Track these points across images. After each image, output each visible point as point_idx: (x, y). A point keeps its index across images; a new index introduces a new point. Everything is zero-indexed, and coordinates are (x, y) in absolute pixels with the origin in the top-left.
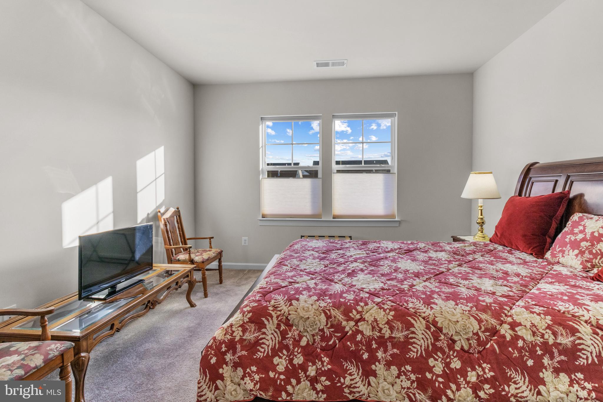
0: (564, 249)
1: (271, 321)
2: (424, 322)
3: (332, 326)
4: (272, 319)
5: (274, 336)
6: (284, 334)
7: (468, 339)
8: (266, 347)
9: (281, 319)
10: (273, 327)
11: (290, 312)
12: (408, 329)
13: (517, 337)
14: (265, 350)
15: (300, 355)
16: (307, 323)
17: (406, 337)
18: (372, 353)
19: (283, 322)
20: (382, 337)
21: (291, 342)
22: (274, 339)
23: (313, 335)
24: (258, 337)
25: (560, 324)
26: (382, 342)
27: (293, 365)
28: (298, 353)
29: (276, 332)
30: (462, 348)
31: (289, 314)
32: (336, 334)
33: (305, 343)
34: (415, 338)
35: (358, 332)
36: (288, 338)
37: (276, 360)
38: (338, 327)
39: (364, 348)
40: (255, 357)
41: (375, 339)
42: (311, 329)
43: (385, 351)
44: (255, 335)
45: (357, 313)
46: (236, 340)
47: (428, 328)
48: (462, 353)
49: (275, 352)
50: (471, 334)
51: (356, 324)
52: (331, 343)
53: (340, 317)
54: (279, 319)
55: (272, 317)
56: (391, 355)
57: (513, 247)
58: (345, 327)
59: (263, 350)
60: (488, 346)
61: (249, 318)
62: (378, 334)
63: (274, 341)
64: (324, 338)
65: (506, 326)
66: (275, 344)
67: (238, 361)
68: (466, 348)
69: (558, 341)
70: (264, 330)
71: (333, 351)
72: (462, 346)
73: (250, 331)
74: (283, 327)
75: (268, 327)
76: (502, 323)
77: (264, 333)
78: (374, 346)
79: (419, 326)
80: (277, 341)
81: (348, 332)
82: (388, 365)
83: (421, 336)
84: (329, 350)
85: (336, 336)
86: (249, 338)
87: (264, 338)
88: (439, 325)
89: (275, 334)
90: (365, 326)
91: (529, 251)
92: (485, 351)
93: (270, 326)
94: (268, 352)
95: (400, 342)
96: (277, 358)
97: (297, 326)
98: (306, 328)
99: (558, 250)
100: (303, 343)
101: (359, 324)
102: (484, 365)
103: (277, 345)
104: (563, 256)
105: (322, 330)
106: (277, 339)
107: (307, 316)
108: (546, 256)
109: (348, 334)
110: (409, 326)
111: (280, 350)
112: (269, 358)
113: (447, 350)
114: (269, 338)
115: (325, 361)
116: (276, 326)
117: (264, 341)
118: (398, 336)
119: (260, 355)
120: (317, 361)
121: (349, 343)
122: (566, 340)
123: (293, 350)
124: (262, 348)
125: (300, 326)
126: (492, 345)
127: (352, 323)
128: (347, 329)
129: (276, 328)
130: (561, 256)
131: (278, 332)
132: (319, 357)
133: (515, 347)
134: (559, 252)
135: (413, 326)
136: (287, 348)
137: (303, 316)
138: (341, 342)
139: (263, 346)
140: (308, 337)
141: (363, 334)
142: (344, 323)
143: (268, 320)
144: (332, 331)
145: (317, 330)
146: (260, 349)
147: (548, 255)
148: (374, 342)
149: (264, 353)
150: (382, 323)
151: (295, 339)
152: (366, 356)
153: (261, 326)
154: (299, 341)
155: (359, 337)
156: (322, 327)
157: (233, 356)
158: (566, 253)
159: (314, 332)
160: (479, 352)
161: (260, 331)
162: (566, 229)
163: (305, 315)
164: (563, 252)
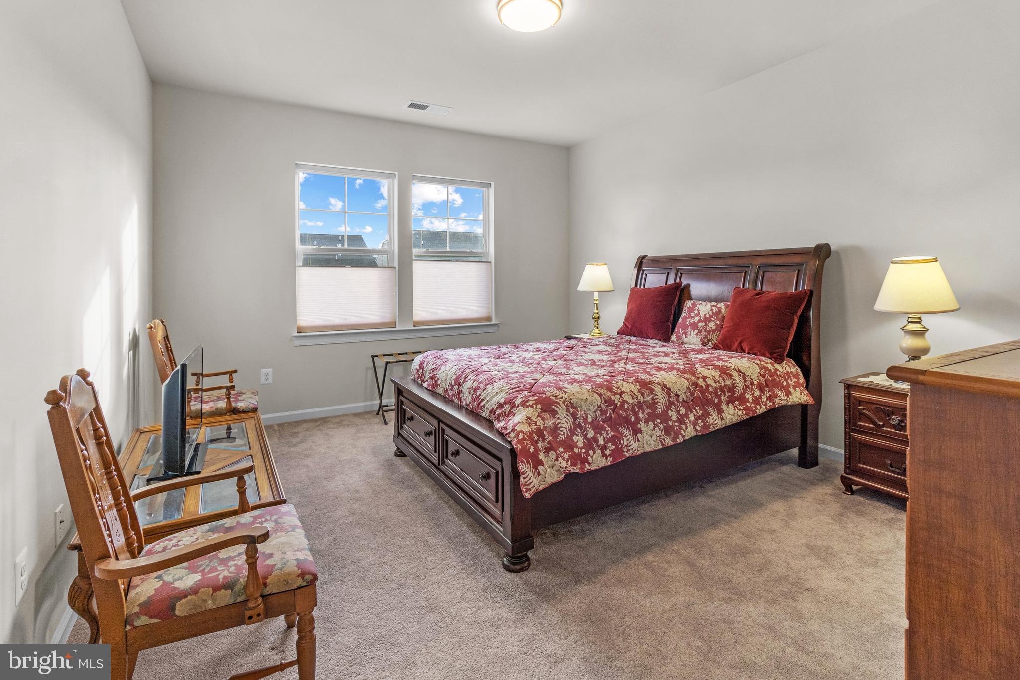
0: (687, 330)
1: (560, 407)
2: (659, 386)
3: (605, 401)
4: (560, 405)
5: (567, 419)
6: (574, 416)
7: (685, 393)
8: (565, 430)
9: (567, 404)
10: (564, 412)
11: (571, 397)
12: (652, 393)
13: (708, 386)
14: (564, 433)
15: (591, 429)
16: (588, 403)
17: (653, 399)
18: (636, 415)
19: (569, 406)
20: (639, 402)
21: (582, 421)
22: (568, 421)
23: (595, 412)
24: (555, 423)
25: (724, 373)
26: (640, 405)
27: (588, 440)
28: (589, 429)
29: (567, 415)
30: (683, 400)
31: (571, 399)
32: (610, 407)
33: (591, 419)
34: (658, 398)
35: (625, 402)
36: (578, 418)
37: (575, 438)
38: (609, 402)
39: (631, 413)
40: (559, 440)
41: (636, 405)
42: (592, 407)
43: (643, 413)
44: (552, 421)
45: (617, 389)
46: (542, 428)
47: (663, 390)
48: (684, 403)
49: (573, 432)
50: (686, 389)
51: (621, 397)
52: (608, 415)
53: (608, 394)
54: (566, 404)
55: (559, 404)
56: (647, 414)
57: (643, 336)
58: (614, 400)
59: (562, 433)
60: (696, 395)
61: (541, 409)
62: (637, 401)
63: (569, 423)
64: (603, 413)
65: (701, 380)
66: (570, 425)
67: (549, 446)
68: (685, 399)
69: (726, 384)
70: (557, 416)
71: (611, 422)
72: (683, 398)
73: (547, 419)
74: (571, 411)
75: (559, 412)
76: (698, 378)
77: (559, 419)
78: (636, 410)
79: (658, 389)
80: (571, 423)
81: (617, 404)
82: (647, 422)
83: (661, 396)
84: (608, 420)
85: (610, 409)
86: (549, 425)
87: (560, 423)
88: (668, 386)
89: (568, 417)
90: (627, 396)
91: (659, 338)
92: (695, 399)
93: (562, 412)
94: (567, 433)
95: (650, 403)
96: (575, 436)
97: (581, 407)
98: (588, 407)
99: (681, 333)
100: (590, 420)
101: (623, 396)
102: (696, 408)
103: (572, 426)
104: (686, 337)
105: (599, 406)
106: (571, 421)
107: (585, 398)
108: (672, 340)
109: (618, 405)
110: (652, 391)
111: (575, 429)
112: (569, 438)
113: (676, 403)
114: (563, 421)
115: (608, 430)
116: (566, 411)
117: (560, 425)
118: (648, 399)
119: (562, 437)
120: (602, 432)
121: (620, 412)
122: (728, 382)
123: (586, 427)
124: (561, 431)
125: (583, 406)
126: (698, 394)
127: (618, 396)
128: (616, 401)
129: (567, 412)
130: (684, 337)
131: (570, 415)
132: (604, 428)
133: (709, 392)
134: (683, 334)
135: (654, 390)
136: (580, 426)
137: (582, 398)
138: (614, 413)
139: (561, 429)
140: (591, 414)
141: (628, 403)
142: (613, 397)
143: (557, 407)
144: (607, 406)
145: (596, 407)
146: (560, 432)
147: (674, 338)
148: (635, 407)
149: (564, 435)
150: (636, 391)
151: (583, 417)
152: (633, 419)
153: (554, 413)
154: (586, 419)
155: (626, 406)
156: (599, 404)
157: (544, 442)
158: (689, 333)
159: (595, 409)
160: (692, 400)
161: (554, 418)
162: (684, 315)
163: (583, 397)
164: (686, 333)
